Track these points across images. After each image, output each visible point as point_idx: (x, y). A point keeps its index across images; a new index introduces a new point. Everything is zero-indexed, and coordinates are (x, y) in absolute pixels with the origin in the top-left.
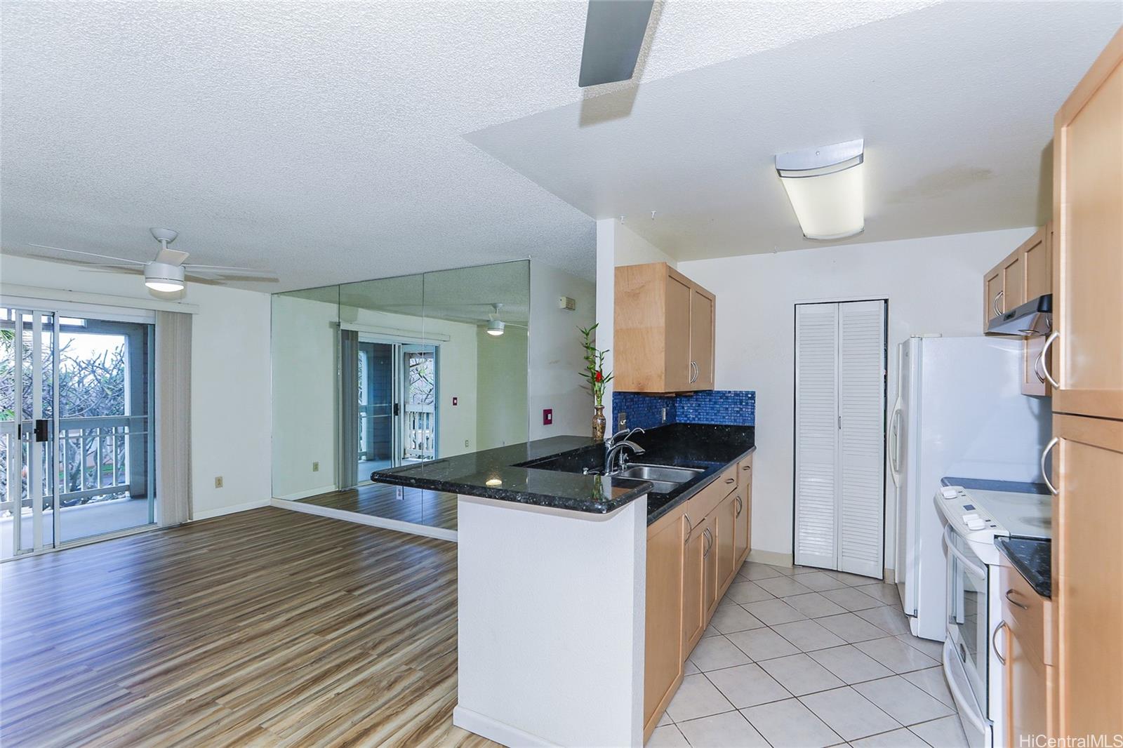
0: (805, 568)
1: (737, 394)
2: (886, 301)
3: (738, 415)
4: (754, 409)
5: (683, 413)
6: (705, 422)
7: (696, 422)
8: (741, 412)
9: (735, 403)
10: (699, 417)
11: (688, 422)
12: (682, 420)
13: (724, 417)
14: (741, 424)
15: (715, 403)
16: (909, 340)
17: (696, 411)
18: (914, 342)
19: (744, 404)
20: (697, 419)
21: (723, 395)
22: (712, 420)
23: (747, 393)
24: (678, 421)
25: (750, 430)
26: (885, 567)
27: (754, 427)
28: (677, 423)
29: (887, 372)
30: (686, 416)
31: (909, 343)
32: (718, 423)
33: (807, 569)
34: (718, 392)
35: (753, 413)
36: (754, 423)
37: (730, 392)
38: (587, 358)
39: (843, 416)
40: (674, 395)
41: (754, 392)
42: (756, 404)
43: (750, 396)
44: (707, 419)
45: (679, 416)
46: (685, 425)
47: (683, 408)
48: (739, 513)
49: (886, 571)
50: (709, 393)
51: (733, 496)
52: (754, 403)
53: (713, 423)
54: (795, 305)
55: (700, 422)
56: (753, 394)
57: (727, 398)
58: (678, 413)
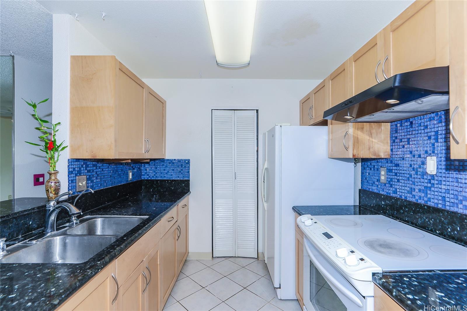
0: (218, 258)
1: (179, 161)
2: (257, 111)
3: (180, 173)
4: (189, 170)
5: (146, 173)
6: (160, 179)
7: (154, 179)
8: (182, 172)
9: (178, 167)
10: (156, 175)
11: (149, 179)
12: (145, 177)
13: (172, 175)
14: (182, 179)
15: (166, 167)
16: (275, 126)
17: (154, 171)
18: (277, 128)
19: (183, 167)
20: (155, 177)
21: (171, 162)
22: (165, 177)
23: (185, 160)
24: (143, 179)
25: (187, 183)
26: (258, 252)
27: (189, 180)
28: (142, 180)
29: (258, 148)
30: (148, 175)
31: (275, 128)
32: (168, 179)
33: (220, 258)
34: (168, 160)
35: (189, 172)
36: (189, 178)
37: (175, 160)
38: (37, 129)
39: (237, 172)
40: (130, 161)
41: (190, 160)
42: (190, 167)
43: (187, 162)
44: (161, 177)
45: (144, 175)
46: (147, 180)
47: (146, 170)
48: (179, 237)
49: (259, 253)
50: (162, 160)
51: (175, 226)
52: (190, 166)
53: (165, 179)
54: (212, 110)
55: (157, 179)
56: (189, 161)
57: (173, 163)
58: (142, 174)
